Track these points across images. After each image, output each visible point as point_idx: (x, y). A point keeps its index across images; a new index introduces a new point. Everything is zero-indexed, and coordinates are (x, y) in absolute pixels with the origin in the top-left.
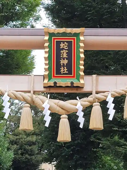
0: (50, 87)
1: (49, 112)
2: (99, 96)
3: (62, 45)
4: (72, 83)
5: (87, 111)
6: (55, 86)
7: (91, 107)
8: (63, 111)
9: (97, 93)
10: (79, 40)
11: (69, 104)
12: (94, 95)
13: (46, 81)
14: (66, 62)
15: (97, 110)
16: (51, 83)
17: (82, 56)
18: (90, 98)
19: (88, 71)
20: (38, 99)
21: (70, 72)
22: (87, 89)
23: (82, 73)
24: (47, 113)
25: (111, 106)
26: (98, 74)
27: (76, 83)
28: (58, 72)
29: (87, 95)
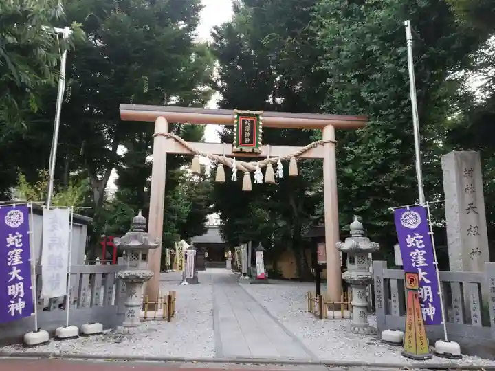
0: (238, 152)
1: (236, 170)
2: (272, 159)
3: (246, 122)
4: (253, 150)
5: (264, 170)
6: (241, 152)
7: (266, 167)
8: (246, 170)
9: (270, 157)
10: (258, 120)
11: (251, 165)
12: (268, 159)
13: (235, 147)
14: (249, 134)
15: (270, 169)
16: (238, 150)
17: (261, 130)
18: (266, 161)
19: (265, 142)
20: (229, 161)
21: (251, 142)
22: (263, 154)
23: (260, 143)
24: (235, 171)
25: (280, 167)
26: (270, 144)
27: (256, 150)
28: (243, 142)
29: (263, 158)
